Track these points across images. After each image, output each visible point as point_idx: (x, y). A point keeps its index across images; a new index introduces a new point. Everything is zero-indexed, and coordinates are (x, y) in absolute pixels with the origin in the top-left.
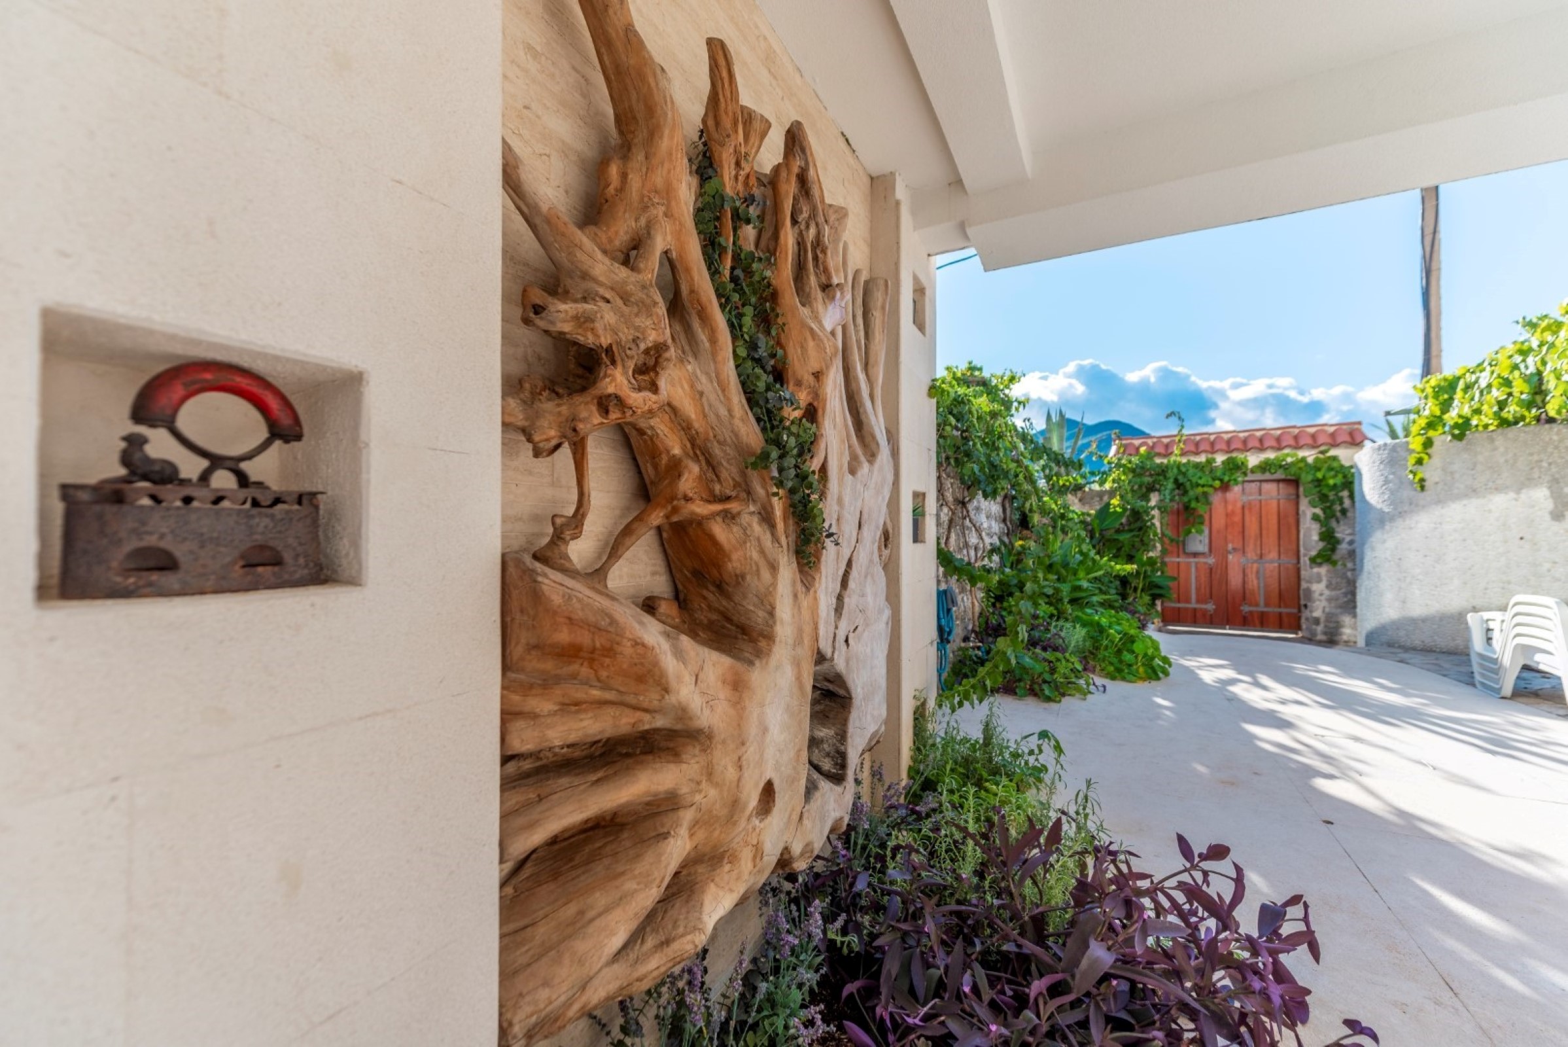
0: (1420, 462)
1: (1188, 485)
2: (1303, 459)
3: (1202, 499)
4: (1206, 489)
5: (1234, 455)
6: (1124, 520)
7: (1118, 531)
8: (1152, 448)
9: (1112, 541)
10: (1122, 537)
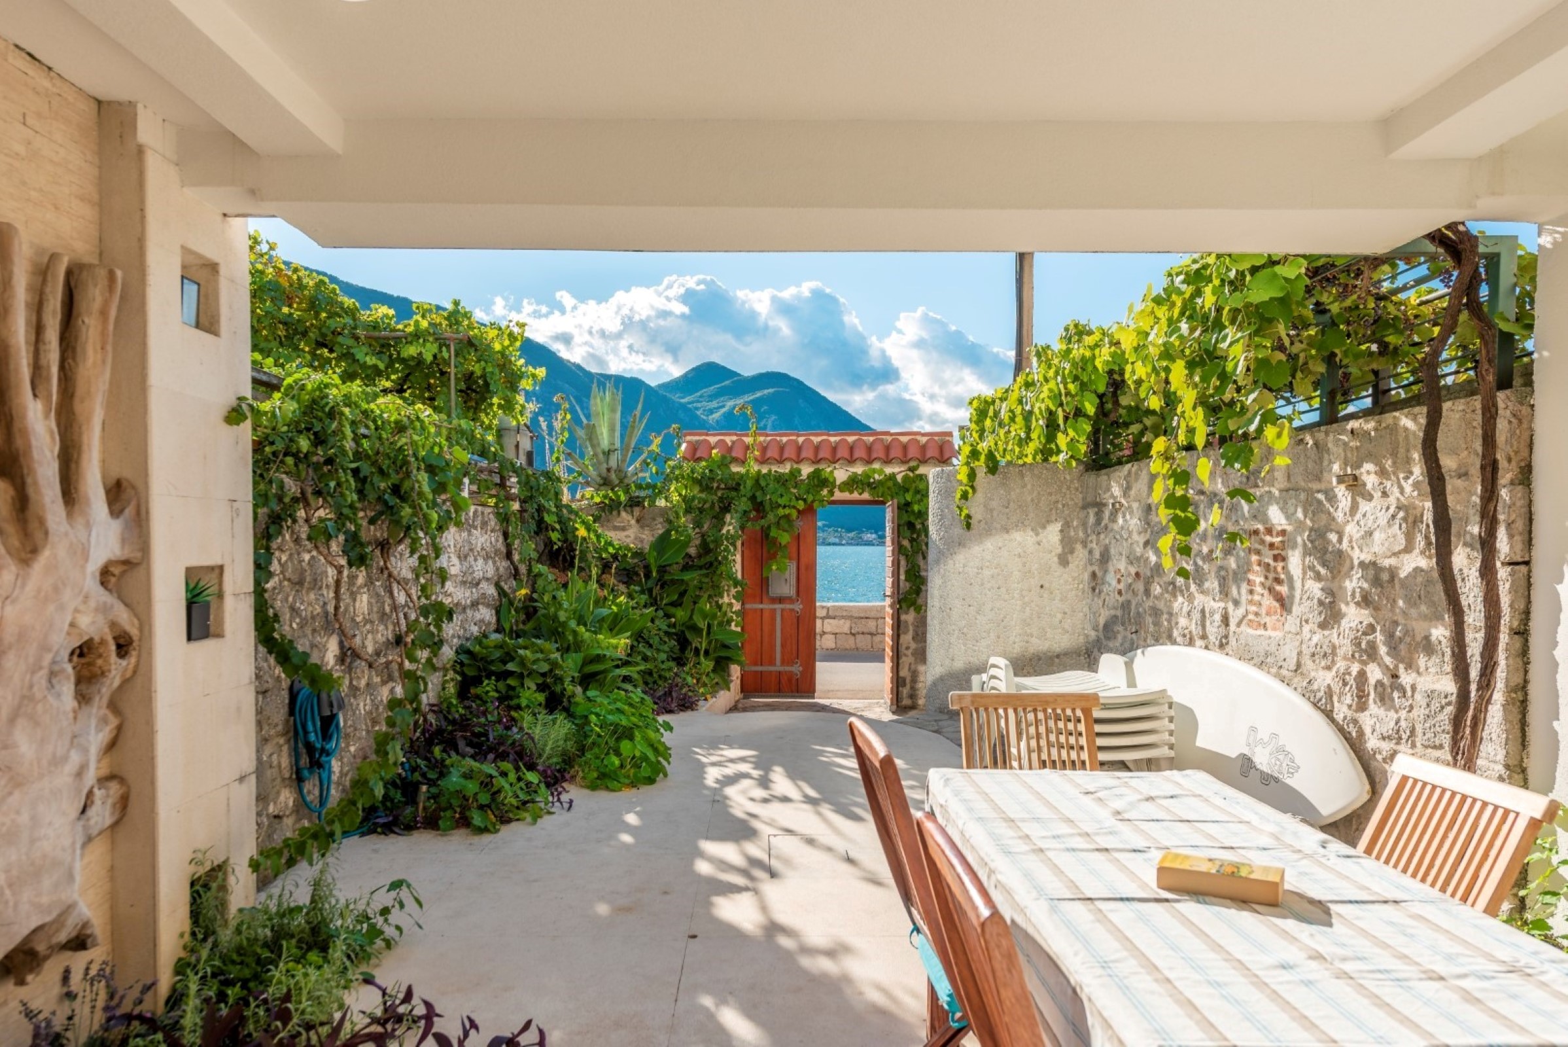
0: (965, 496)
1: (767, 504)
2: (892, 477)
3: (783, 522)
4: (787, 511)
5: (821, 466)
6: (692, 551)
7: (686, 568)
8: (730, 449)
9: (673, 582)
10: (687, 577)
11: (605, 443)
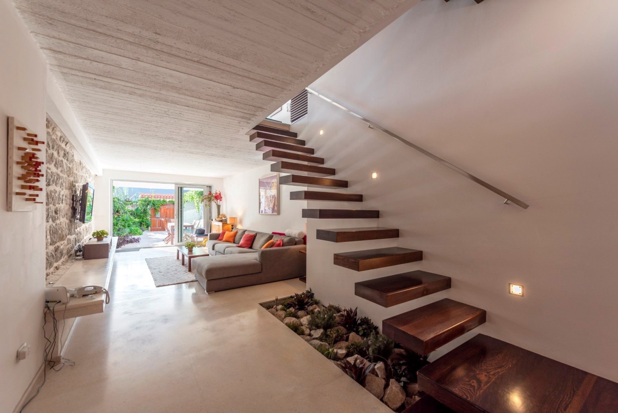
1: (155, 204)
3: (158, 207)
4: (159, 205)
5: (164, 199)
6: (142, 211)
7: (141, 213)
8: (149, 196)
9: (139, 215)
10: (141, 214)
11: (125, 194)
